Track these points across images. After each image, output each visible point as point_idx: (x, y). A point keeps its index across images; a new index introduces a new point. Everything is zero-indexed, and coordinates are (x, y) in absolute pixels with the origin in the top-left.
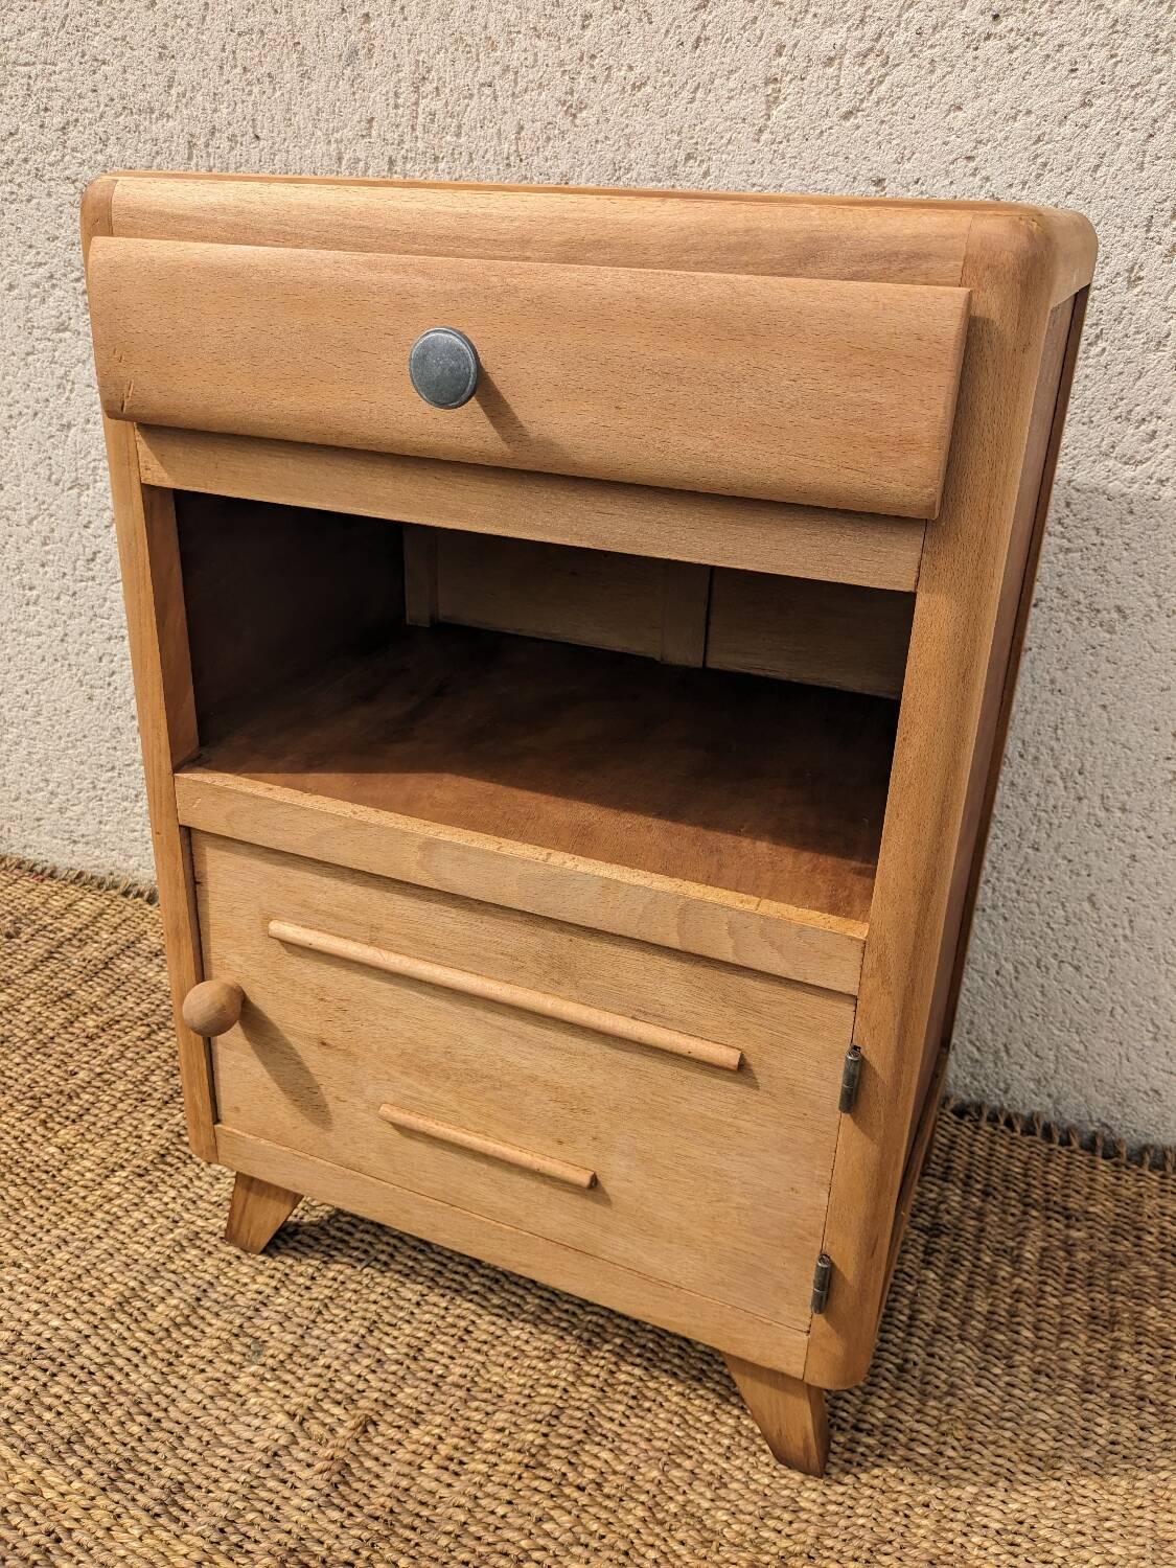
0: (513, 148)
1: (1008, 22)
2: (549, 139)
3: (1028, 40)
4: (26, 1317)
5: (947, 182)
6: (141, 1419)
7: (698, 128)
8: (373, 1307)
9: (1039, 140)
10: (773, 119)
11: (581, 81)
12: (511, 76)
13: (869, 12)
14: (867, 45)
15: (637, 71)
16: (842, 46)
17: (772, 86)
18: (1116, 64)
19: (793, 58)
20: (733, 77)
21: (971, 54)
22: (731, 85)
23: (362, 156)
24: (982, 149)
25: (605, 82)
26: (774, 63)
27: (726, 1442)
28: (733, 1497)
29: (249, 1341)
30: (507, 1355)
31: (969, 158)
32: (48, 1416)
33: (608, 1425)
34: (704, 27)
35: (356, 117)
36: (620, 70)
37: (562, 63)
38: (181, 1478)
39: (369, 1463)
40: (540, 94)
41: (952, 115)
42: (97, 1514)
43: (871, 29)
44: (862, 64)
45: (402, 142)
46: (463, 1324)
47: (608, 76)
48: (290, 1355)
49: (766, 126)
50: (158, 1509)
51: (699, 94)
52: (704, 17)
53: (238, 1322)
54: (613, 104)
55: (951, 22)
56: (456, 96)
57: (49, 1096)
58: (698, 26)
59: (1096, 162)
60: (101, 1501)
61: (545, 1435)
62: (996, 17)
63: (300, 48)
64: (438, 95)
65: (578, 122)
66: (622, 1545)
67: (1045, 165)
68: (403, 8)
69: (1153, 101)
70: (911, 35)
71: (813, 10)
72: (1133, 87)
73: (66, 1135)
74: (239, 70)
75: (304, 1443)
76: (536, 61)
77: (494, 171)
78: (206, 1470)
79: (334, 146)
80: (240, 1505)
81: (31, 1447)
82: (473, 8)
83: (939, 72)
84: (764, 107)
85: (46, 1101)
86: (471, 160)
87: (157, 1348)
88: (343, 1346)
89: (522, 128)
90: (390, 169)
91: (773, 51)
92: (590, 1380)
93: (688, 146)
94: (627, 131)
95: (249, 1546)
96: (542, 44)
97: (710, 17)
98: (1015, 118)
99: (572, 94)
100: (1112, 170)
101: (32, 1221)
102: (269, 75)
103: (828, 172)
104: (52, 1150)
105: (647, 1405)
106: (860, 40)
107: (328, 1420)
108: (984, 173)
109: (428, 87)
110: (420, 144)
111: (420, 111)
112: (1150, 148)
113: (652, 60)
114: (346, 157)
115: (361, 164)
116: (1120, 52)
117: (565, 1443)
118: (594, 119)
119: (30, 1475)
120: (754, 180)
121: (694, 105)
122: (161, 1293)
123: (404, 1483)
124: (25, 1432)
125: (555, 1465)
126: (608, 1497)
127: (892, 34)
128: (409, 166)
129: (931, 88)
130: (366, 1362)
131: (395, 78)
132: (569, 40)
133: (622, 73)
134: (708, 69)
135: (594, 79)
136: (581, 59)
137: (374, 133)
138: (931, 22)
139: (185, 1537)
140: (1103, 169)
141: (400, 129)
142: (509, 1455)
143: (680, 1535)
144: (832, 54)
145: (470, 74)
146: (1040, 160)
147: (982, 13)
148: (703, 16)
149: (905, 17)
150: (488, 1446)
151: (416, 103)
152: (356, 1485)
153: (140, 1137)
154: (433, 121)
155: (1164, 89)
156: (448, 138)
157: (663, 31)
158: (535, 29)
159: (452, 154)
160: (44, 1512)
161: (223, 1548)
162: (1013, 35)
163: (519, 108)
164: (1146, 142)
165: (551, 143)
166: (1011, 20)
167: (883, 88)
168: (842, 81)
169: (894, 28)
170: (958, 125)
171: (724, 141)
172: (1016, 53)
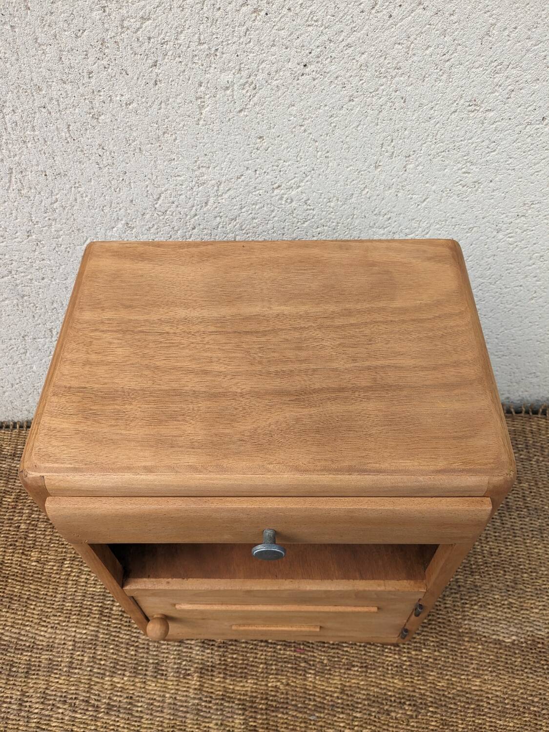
0: (68, 135)
3: (321, 75)
4: (73, 634)
5: (293, 136)
6: (132, 648)
7: (166, 120)
9: (331, 116)
10: (204, 115)
11: (97, 103)
12: (55, 102)
13: (242, 66)
14: (242, 81)
15: (126, 97)
16: (232, 82)
17: (200, 100)
18: (363, 84)
19: (208, 88)
20: (179, 97)
21: (295, 82)
22: (178, 101)
24: (306, 122)
25: (110, 103)
26: (199, 90)
31: (301, 126)
32: (102, 662)
34: (157, 76)
36: (116, 97)
37: (82, 95)
38: (156, 661)
40: (75, 110)
41: (290, 109)
42: (138, 685)
43: (245, 73)
44: (243, 89)
47: (111, 100)
49: (201, 118)
50: (155, 674)
51: (163, 105)
52: (156, 71)
54: (118, 112)
55: (284, 69)
56: (26, 114)
57: (16, 541)
58: (154, 75)
59: (358, 124)
60: (137, 680)
62: (305, 66)
64: (15, 113)
65: (100, 121)
67: (336, 126)
69: (380, 98)
70: (265, 75)
71: (213, 65)
72: (371, 93)
73: (34, 555)
76: (67, 95)
77: (61, 146)
78: (162, 655)
80: (179, 661)
81: (104, 674)
83: (281, 91)
84: (198, 110)
85: (17, 544)
86: (46, 141)
87: (122, 622)
89: (69, 125)
91: (197, 85)
93: (162, 128)
94: (129, 124)
95: (189, 672)
96: (68, 87)
97: (160, 71)
98: (320, 109)
99: (93, 108)
100: (365, 126)
101: (46, 594)
103: (236, 135)
104: (34, 564)
106: (241, 78)
108: (309, 131)
112: (380, 116)
113: (133, 92)
116: (364, 78)
118: (108, 120)
119: (109, 683)
120: (200, 141)
121: (161, 111)
122: (111, 603)
124: (99, 671)
127: (256, 75)
129: (279, 98)
132: (84, 84)
133: (118, 98)
134: (164, 95)
135: (103, 102)
136: (93, 92)
138: (274, 68)
139: (169, 678)
140: (361, 126)
144: (228, 85)
145: (30, 102)
146: (333, 125)
147: (298, 64)
149: (261, 67)
153: (63, 544)
154: (16, 125)
155: (385, 93)
156: (29, 132)
157: (135, 78)
158: (61, 79)
159: (34, 140)
160: (121, 691)
161: (182, 676)
162: (314, 73)
163: (65, 117)
164: (378, 115)
165: (88, 131)
166: (313, 66)
167: (255, 99)
168: (235, 97)
169: (256, 73)
170: (294, 113)
171: (181, 125)
172: (317, 81)
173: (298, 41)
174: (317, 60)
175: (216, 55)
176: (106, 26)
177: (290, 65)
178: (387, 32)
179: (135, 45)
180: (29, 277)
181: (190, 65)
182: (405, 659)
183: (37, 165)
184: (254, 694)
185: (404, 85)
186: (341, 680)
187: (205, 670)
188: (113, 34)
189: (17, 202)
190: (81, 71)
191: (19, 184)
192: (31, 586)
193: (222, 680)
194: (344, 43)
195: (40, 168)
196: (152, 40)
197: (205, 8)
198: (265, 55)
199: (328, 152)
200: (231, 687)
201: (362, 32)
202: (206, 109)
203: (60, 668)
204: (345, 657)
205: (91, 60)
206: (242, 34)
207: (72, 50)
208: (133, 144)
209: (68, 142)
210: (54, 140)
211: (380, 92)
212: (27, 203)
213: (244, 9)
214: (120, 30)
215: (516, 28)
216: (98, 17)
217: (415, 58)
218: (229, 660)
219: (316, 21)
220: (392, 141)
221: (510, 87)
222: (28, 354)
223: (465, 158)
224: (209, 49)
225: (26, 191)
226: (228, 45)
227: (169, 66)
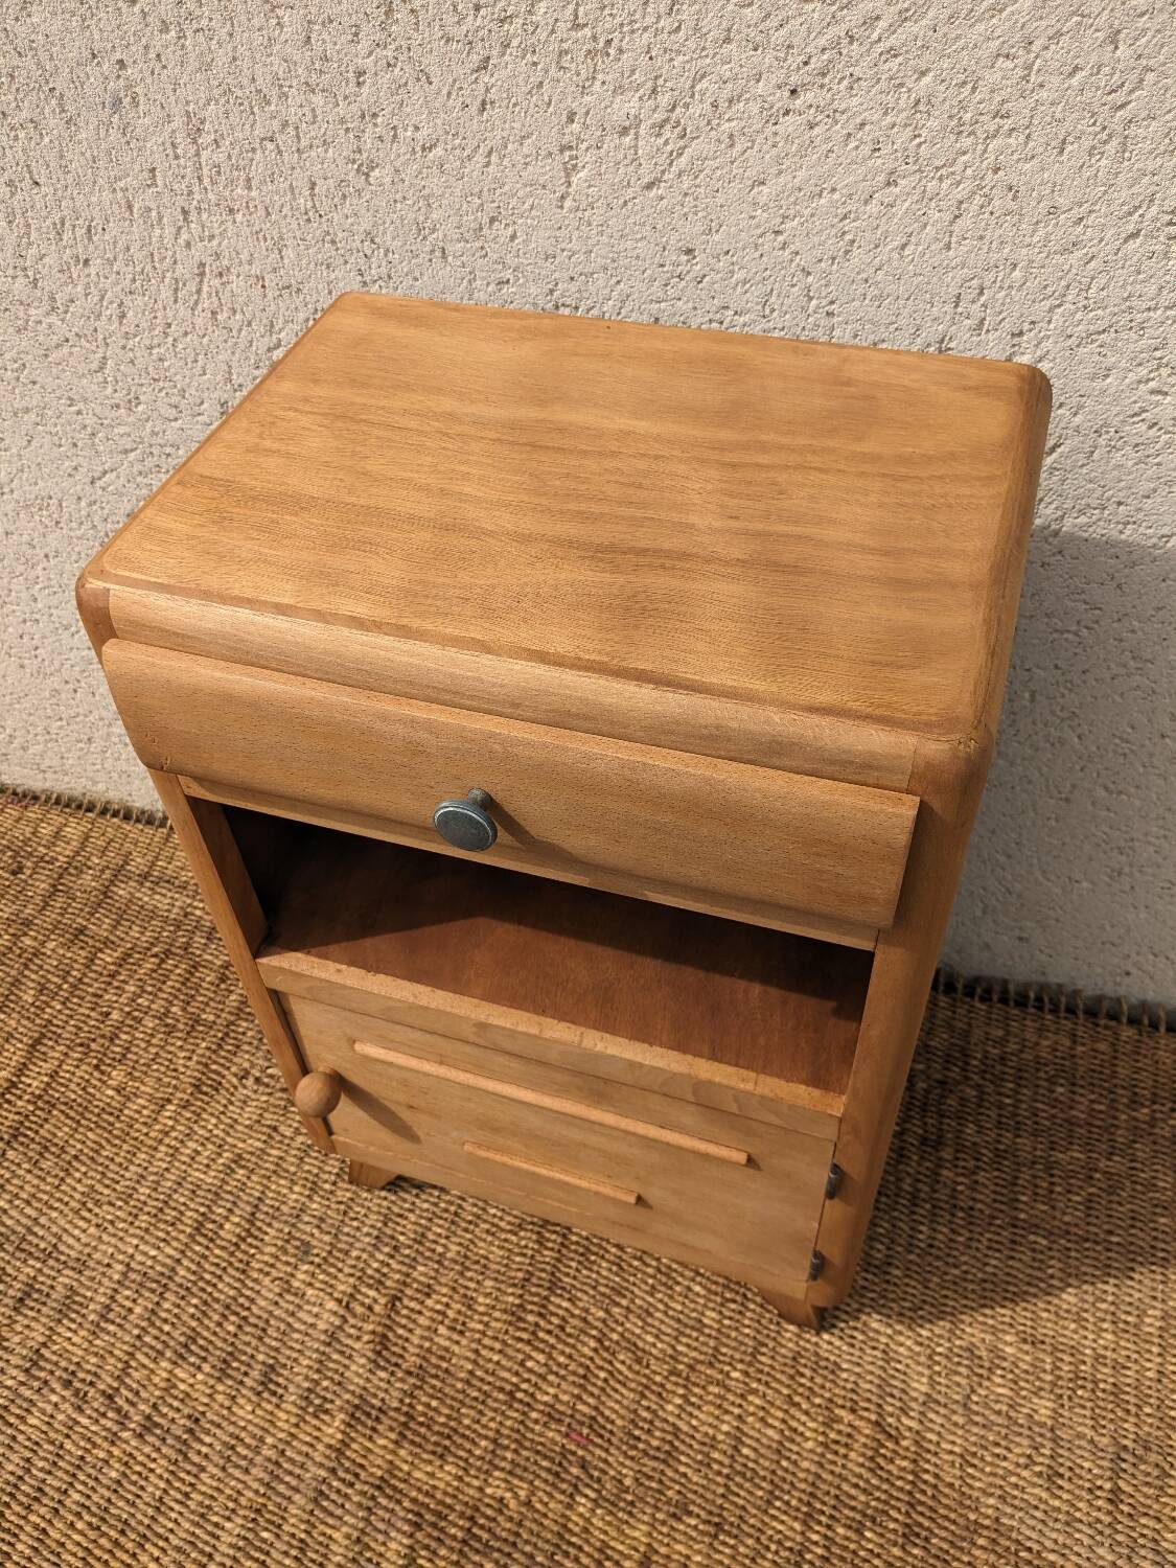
0: (310, 203)
1: (805, 98)
2: (344, 196)
3: (828, 117)
4: (131, 1251)
5: (757, 255)
6: (233, 1318)
7: (498, 192)
8: (385, 1203)
9: (845, 217)
10: (574, 186)
11: (368, 140)
12: (290, 129)
13: (660, 82)
14: (659, 117)
15: (424, 132)
16: (636, 117)
17: (568, 153)
18: (920, 145)
19: (586, 126)
20: (526, 142)
21: (771, 129)
22: (525, 150)
23: (153, 205)
24: (789, 225)
25: (393, 142)
26: (568, 130)
27: (650, 1281)
28: (656, 1323)
29: (298, 1243)
30: (488, 1232)
31: (777, 233)
32: (167, 1328)
33: (566, 1280)
34: (487, 90)
35: (137, 167)
36: (406, 130)
37: (342, 121)
38: (271, 1362)
39: (400, 1331)
40: (326, 151)
41: (756, 190)
42: (220, 1398)
43: (664, 100)
44: (659, 135)
45: (190, 193)
46: (453, 1209)
47: (395, 136)
48: (330, 1252)
49: (568, 194)
50: (260, 1388)
51: (494, 158)
52: (486, 79)
53: (287, 1230)
54: (406, 163)
55: (747, 96)
56: (237, 150)
57: (94, 1040)
58: (481, 87)
59: (904, 240)
60: (220, 1388)
61: (521, 1296)
62: (793, 92)
63: (57, 93)
64: (218, 146)
65: (371, 180)
66: (581, 1371)
67: (853, 242)
68: (159, 55)
69: (959, 183)
70: (707, 106)
71: (600, 77)
72: (938, 169)
73: (117, 1076)
75: (352, 1321)
76: (315, 116)
77: (294, 225)
78: (288, 1352)
79: (120, 194)
80: (316, 1376)
81: (161, 1353)
82: (235, 59)
83: (738, 148)
84: (563, 174)
85: (93, 1046)
86: (268, 214)
87: (232, 1259)
88: (367, 1239)
89: (314, 184)
90: (185, 219)
91: (564, 118)
92: (550, 1245)
93: (490, 208)
94: (426, 192)
95: (328, 1406)
96: (318, 100)
97: (493, 80)
98: (820, 196)
99: (360, 151)
100: (920, 248)
101: (112, 1160)
103: (637, 241)
104: (110, 1092)
105: (593, 1258)
106: (654, 111)
107: (367, 1301)
108: (793, 247)
110: (211, 196)
111: (203, 163)
112: (956, 228)
113: (439, 121)
114: (136, 206)
115: (154, 213)
116: (924, 133)
117: (536, 1299)
118: (388, 180)
119: (165, 1375)
120: (563, 245)
121: (491, 169)
122: (225, 1213)
123: (427, 1344)
124: (154, 1343)
125: (531, 1318)
126: (570, 1335)
127: (686, 106)
128: (205, 216)
129: (732, 163)
130: (386, 1250)
132: (346, 97)
133: (409, 133)
134: (498, 133)
135: (381, 138)
136: (363, 116)
137: (159, 183)
138: (726, 93)
139: (284, 1406)
140: (911, 247)
141: (186, 180)
142: (497, 1314)
143: (622, 1357)
144: (627, 124)
145: (247, 127)
146: (848, 237)
147: (779, 87)
148: (484, 77)
149: (698, 88)
150: (481, 1309)
151: (198, 154)
152: (394, 1349)
153: (175, 1070)
154: (219, 173)
155: (969, 171)
156: (239, 190)
157: (445, 92)
158: (307, 83)
159: (248, 207)
160: (182, 1401)
161: (311, 1410)
162: (812, 111)
163: (307, 164)
164: (952, 223)
165: (348, 201)
166: (810, 96)
167: (683, 160)
168: (640, 152)
169: (688, 100)
170: (762, 200)
171: (526, 206)
172: (817, 130)
173: (782, 32)
174: (819, 80)
175: (608, 55)
177: (761, 88)
179: (450, 19)
181: (553, 71)
182: (815, 1537)
183: (250, 263)
184: (449, 1501)
185: (1015, 157)
186: (649, 1535)
187: (362, 1413)
189: (207, 338)
190: (343, 68)
191: (215, 299)
192: (90, 1134)
193: (391, 1446)
194: (880, 48)
195: (255, 270)
196: (483, 12)
198: (708, 61)
199: (832, 302)
200: (406, 1467)
201: (924, 22)
202: (581, 174)
203: (84, 1311)
204: (677, 1487)
205: (364, 45)
206: (663, 9)
207: (331, 22)
208: (430, 238)
209: (309, 220)
210: (284, 211)
211: (958, 167)
212: (226, 341)
217: (1044, 94)
218: (420, 1408)
220: (981, 293)
223: (1158, 354)
224: (595, 38)
225: (225, 315)
226: (633, 32)
227: (509, 72)
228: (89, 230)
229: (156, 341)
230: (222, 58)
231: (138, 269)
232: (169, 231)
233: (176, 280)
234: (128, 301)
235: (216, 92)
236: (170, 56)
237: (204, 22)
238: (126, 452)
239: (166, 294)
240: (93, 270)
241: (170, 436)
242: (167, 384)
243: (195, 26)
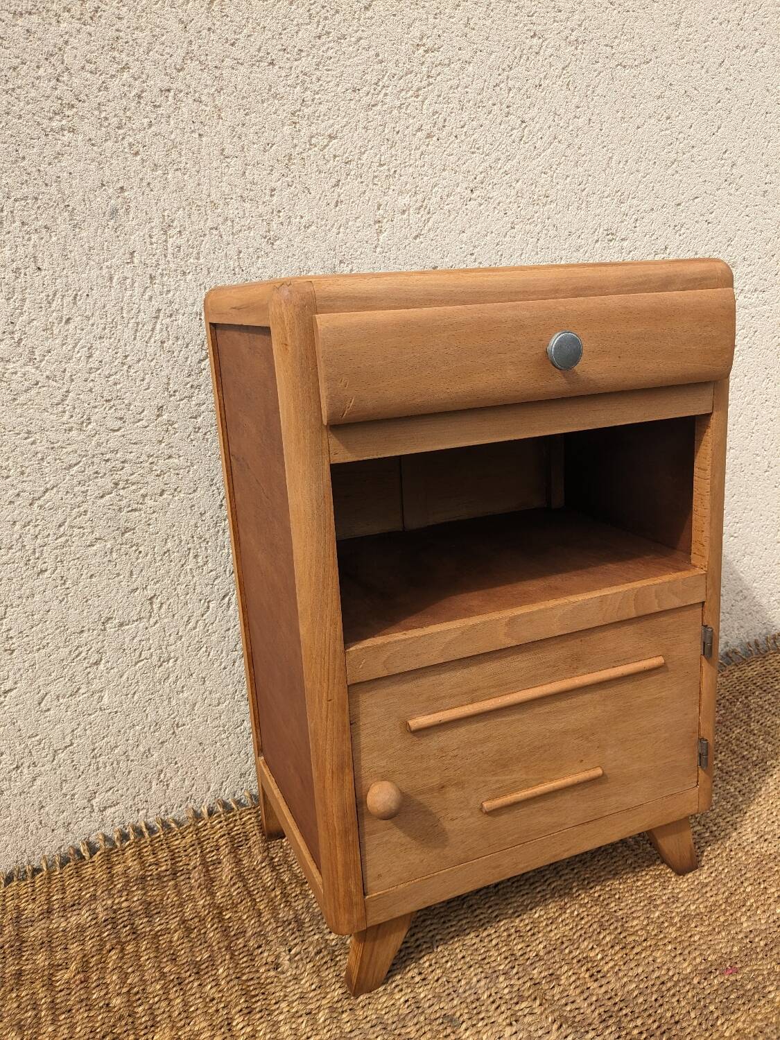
0: (237, 264)
1: (476, 193)
2: (258, 257)
3: (486, 200)
7: (344, 247)
8: (467, 959)
10: (381, 240)
11: (274, 225)
12: (229, 223)
13: (418, 189)
14: (419, 204)
15: (305, 219)
16: (408, 205)
17: (377, 225)
18: (520, 211)
19: (386, 211)
20: (358, 221)
21: (464, 207)
22: (358, 224)
23: (130, 275)
24: (476, 250)
25: (288, 225)
26: (377, 213)
29: (440, 1020)
30: (548, 925)
31: (472, 254)
34: (339, 196)
35: (121, 252)
37: (260, 216)
40: (249, 233)
41: (461, 235)
43: (420, 197)
44: (419, 213)
45: (158, 265)
47: (290, 222)
48: (468, 1008)
49: (378, 245)
51: (341, 230)
53: (421, 1020)
54: (295, 237)
56: (194, 236)
58: (336, 193)
62: (472, 191)
63: (70, 208)
64: (181, 235)
65: (275, 247)
66: (685, 944)
68: (149, 184)
70: (438, 199)
71: (392, 187)
74: (18, 224)
76: (244, 214)
79: (105, 271)
82: (199, 185)
83: (453, 216)
84: (376, 235)
86: (209, 273)
88: (482, 983)
89: (240, 252)
90: (151, 282)
91: (376, 207)
94: (306, 250)
96: (247, 205)
97: (342, 191)
98: (487, 235)
99: (269, 232)
102: (46, 227)
103: (412, 265)
105: (617, 896)
106: (416, 201)
109: (171, 232)
110: (172, 265)
111: (169, 246)
113: (314, 213)
114: (116, 277)
116: (522, 205)
117: (619, 931)
118: (283, 246)
121: (340, 235)
125: (629, 940)
126: (657, 935)
127: (429, 199)
128: (165, 279)
129: (450, 223)
130: (501, 979)
131: (148, 226)
132: (264, 202)
133: (297, 220)
134: (344, 217)
135: (282, 223)
136: (272, 213)
137: (136, 260)
138: (446, 193)
140: (524, 255)
141: (156, 257)
142: (611, 952)
143: (693, 925)
144: (404, 208)
145: (202, 222)
146: (499, 253)
147: (466, 189)
148: (337, 190)
149: (434, 191)
151: (166, 241)
153: (214, 999)
154: (179, 251)
155: (540, 220)
156: (192, 260)
157: (317, 198)
158: (241, 196)
159: (196, 270)
162: (480, 198)
163: (237, 241)
165: (260, 259)
167: (430, 224)
168: (411, 221)
169: (430, 196)
170: (464, 240)
171: (359, 253)
172: (482, 207)
173: (465, 166)
174: (481, 186)
175: (395, 177)
176: (295, 141)
177: (459, 190)
178: (534, 162)
180: (142, 491)
181: (371, 186)
183: (193, 305)
185: (554, 213)
188: (301, 150)
189: (155, 361)
190: (263, 188)
191: (165, 333)
194: (502, 171)
196: (337, 159)
197: (387, 131)
198: (437, 178)
201: (515, 161)
202: (385, 234)
206: (418, 156)
207: (258, 164)
209: (235, 274)
210: (220, 270)
211: (535, 219)
212: (168, 361)
213: (419, 134)
214: (308, 146)
215: (627, 162)
216: (288, 132)
217: (559, 187)
219: (478, 149)
221: (634, 217)
222: (101, 667)
224: (389, 170)
225: (170, 342)
226: (405, 167)
227: (351, 186)
228: (75, 298)
229: (114, 370)
230: (191, 185)
231: (109, 320)
232: (138, 290)
233: (138, 324)
234: (97, 344)
235: (184, 204)
236: (157, 185)
237: (182, 165)
238: (71, 466)
239: (128, 333)
240: (71, 326)
241: (112, 445)
242: (117, 401)
243: (175, 167)
